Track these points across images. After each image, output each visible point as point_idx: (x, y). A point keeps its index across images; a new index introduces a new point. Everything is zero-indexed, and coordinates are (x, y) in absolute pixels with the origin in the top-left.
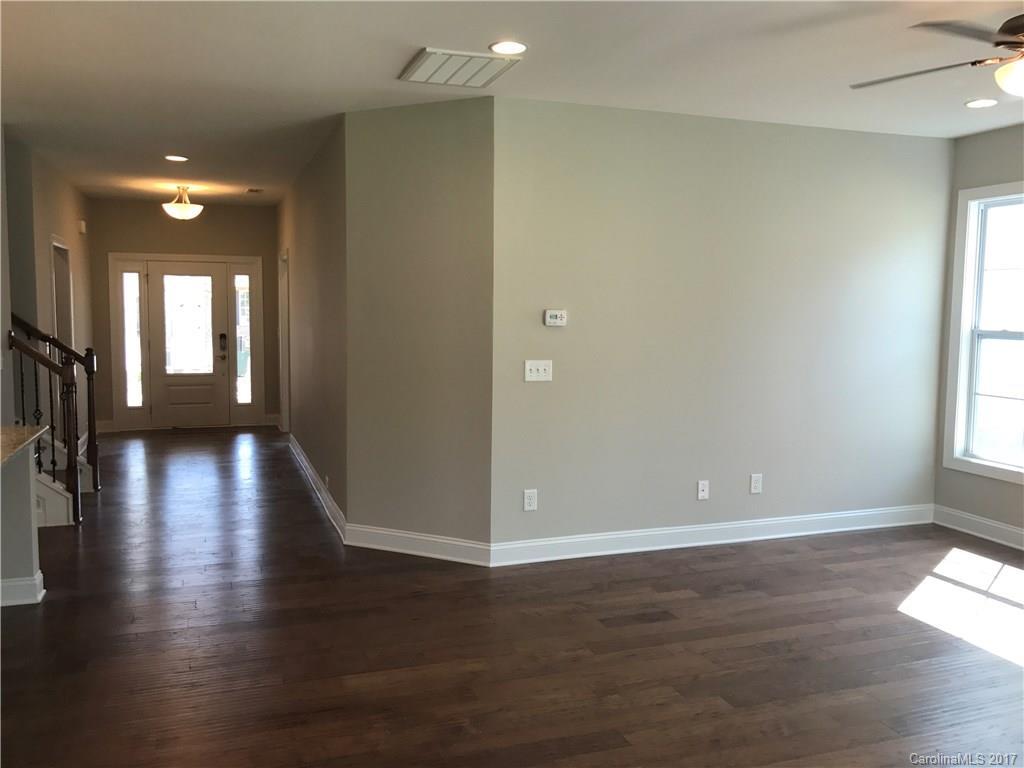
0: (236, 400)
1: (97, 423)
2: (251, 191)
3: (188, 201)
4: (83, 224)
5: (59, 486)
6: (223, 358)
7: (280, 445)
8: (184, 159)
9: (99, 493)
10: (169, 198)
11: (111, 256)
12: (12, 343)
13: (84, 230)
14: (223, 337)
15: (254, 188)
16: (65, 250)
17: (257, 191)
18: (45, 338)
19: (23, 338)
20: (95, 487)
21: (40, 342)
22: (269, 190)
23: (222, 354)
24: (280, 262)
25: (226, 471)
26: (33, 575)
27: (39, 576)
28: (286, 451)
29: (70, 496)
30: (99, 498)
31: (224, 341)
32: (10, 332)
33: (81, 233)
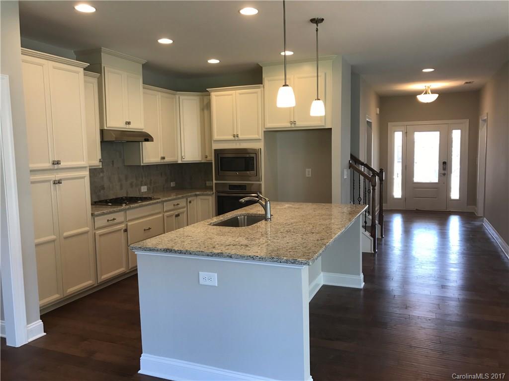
0: (450, 198)
1: (384, 204)
2: (467, 83)
3: (430, 92)
4: (378, 109)
5: (368, 234)
6: (444, 174)
7: (477, 223)
8: (432, 70)
9: (383, 239)
10: (420, 93)
11: (389, 124)
12: (351, 166)
13: (378, 113)
14: (444, 163)
15: (468, 81)
16: (371, 122)
17: (470, 82)
18: (362, 164)
19: (354, 164)
20: (382, 236)
21: (360, 165)
22: (477, 81)
23: (443, 172)
24: (480, 121)
25: (443, 235)
26: (359, 275)
27: (362, 276)
28: (481, 227)
29: (372, 239)
30: (383, 241)
31: (445, 166)
32: (350, 161)
33: (377, 114)
